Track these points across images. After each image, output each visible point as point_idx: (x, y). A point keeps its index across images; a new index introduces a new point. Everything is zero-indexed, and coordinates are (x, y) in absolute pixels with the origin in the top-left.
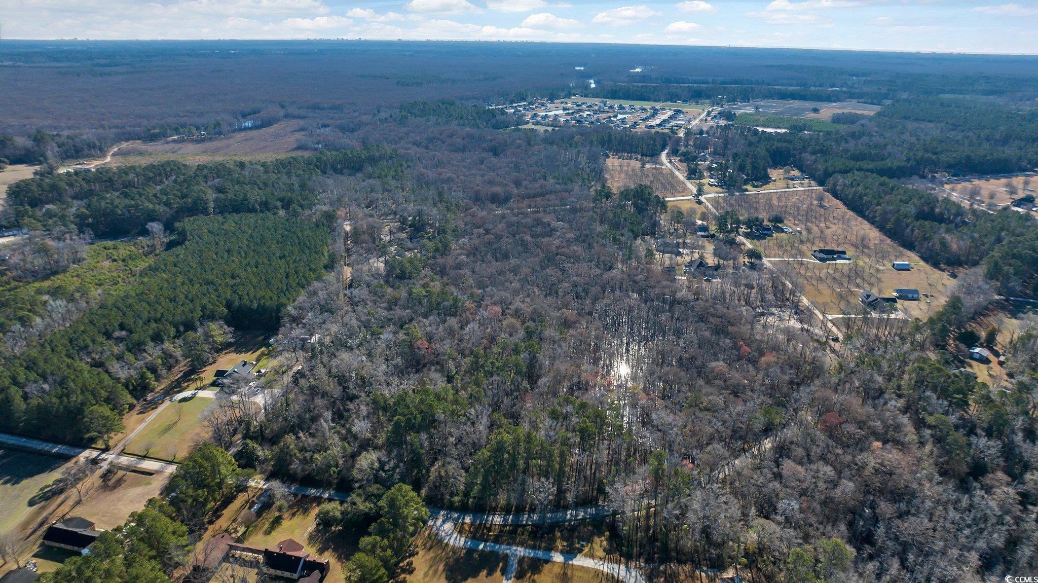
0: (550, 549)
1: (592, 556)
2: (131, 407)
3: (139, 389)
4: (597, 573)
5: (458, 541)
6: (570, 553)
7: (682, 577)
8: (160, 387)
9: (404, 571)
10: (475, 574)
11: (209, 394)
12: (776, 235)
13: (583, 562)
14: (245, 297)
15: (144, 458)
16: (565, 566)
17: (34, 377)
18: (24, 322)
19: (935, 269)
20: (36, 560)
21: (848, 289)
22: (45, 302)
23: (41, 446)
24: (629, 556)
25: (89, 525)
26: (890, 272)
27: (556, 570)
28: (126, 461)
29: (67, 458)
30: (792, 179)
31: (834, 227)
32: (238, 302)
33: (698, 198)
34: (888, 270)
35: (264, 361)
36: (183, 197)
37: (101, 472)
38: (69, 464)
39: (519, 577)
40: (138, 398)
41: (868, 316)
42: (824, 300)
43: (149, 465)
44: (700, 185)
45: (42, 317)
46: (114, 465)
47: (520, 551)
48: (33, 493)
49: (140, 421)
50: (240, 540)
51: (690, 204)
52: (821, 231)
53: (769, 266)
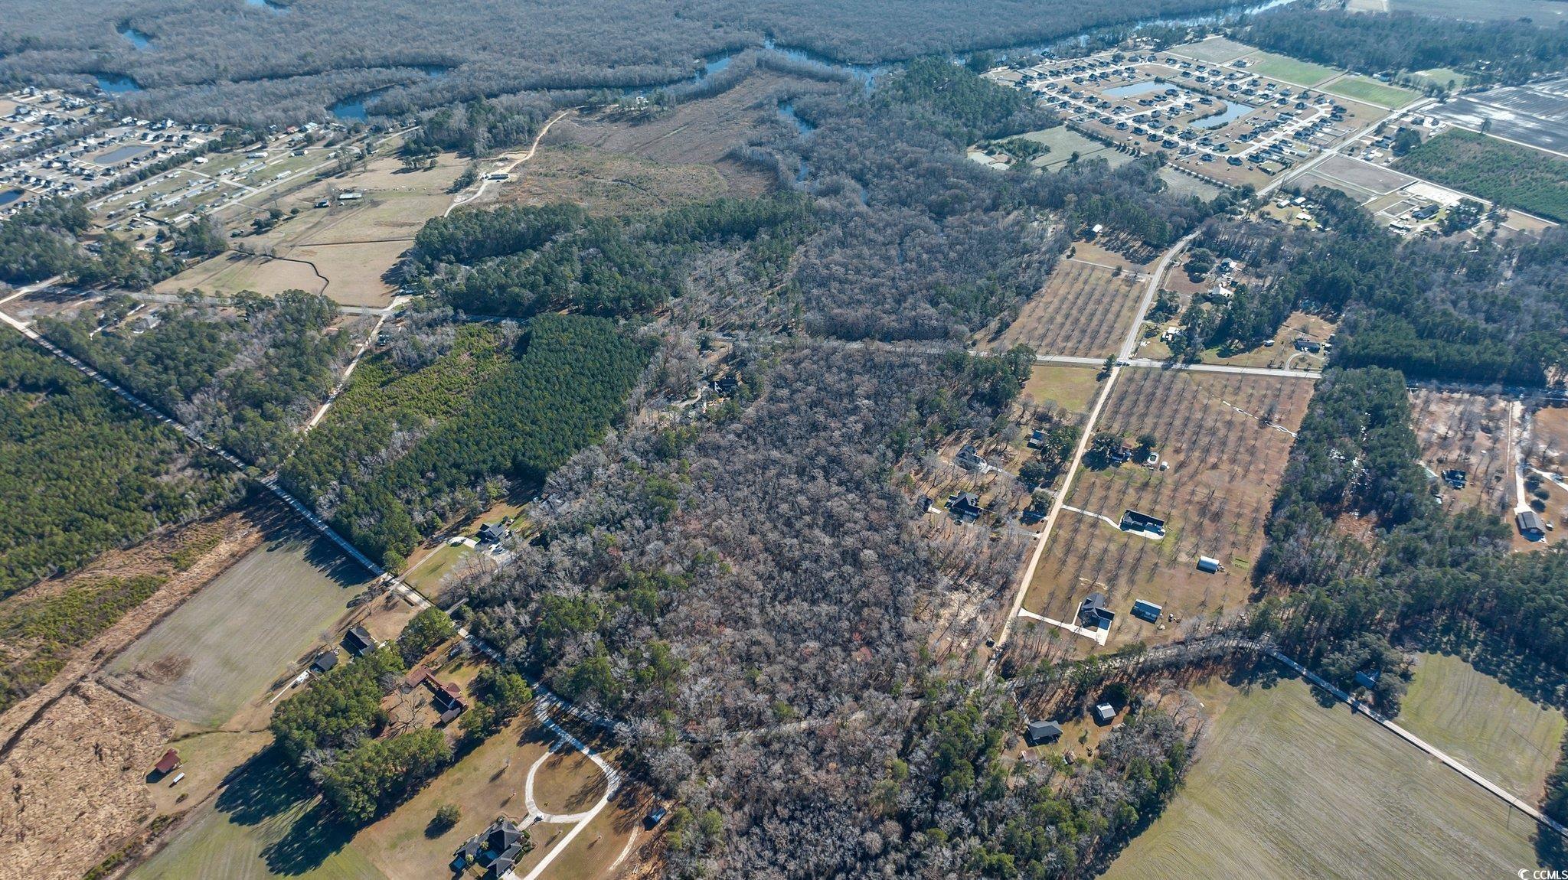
0: (585, 743)
1: (604, 758)
2: (420, 543)
3: (427, 529)
4: (599, 769)
5: (542, 717)
6: (593, 751)
7: (641, 793)
8: (445, 527)
9: (504, 724)
10: (535, 741)
11: (471, 543)
12: (1128, 465)
13: (597, 759)
14: (528, 454)
15: (414, 590)
16: (586, 757)
17: (368, 510)
18: (373, 451)
19: (1249, 581)
20: (340, 648)
21: (1095, 580)
22: (391, 433)
23: (364, 561)
24: (624, 767)
25: (367, 635)
26: (1183, 569)
27: (579, 757)
28: (403, 589)
29: (374, 576)
30: (1298, 348)
31: (1225, 467)
32: (520, 457)
33: (1108, 367)
34: (1187, 565)
35: (521, 519)
36: (548, 281)
37: (387, 594)
38: (374, 582)
39: (556, 753)
40: (427, 536)
41: (1064, 625)
42: (1045, 589)
43: (414, 597)
44: (1150, 334)
45: (387, 447)
46: (396, 590)
47: (569, 738)
48: (351, 598)
49: (423, 556)
50: (435, 673)
51: (1087, 379)
52: (1196, 472)
53: (1051, 519)
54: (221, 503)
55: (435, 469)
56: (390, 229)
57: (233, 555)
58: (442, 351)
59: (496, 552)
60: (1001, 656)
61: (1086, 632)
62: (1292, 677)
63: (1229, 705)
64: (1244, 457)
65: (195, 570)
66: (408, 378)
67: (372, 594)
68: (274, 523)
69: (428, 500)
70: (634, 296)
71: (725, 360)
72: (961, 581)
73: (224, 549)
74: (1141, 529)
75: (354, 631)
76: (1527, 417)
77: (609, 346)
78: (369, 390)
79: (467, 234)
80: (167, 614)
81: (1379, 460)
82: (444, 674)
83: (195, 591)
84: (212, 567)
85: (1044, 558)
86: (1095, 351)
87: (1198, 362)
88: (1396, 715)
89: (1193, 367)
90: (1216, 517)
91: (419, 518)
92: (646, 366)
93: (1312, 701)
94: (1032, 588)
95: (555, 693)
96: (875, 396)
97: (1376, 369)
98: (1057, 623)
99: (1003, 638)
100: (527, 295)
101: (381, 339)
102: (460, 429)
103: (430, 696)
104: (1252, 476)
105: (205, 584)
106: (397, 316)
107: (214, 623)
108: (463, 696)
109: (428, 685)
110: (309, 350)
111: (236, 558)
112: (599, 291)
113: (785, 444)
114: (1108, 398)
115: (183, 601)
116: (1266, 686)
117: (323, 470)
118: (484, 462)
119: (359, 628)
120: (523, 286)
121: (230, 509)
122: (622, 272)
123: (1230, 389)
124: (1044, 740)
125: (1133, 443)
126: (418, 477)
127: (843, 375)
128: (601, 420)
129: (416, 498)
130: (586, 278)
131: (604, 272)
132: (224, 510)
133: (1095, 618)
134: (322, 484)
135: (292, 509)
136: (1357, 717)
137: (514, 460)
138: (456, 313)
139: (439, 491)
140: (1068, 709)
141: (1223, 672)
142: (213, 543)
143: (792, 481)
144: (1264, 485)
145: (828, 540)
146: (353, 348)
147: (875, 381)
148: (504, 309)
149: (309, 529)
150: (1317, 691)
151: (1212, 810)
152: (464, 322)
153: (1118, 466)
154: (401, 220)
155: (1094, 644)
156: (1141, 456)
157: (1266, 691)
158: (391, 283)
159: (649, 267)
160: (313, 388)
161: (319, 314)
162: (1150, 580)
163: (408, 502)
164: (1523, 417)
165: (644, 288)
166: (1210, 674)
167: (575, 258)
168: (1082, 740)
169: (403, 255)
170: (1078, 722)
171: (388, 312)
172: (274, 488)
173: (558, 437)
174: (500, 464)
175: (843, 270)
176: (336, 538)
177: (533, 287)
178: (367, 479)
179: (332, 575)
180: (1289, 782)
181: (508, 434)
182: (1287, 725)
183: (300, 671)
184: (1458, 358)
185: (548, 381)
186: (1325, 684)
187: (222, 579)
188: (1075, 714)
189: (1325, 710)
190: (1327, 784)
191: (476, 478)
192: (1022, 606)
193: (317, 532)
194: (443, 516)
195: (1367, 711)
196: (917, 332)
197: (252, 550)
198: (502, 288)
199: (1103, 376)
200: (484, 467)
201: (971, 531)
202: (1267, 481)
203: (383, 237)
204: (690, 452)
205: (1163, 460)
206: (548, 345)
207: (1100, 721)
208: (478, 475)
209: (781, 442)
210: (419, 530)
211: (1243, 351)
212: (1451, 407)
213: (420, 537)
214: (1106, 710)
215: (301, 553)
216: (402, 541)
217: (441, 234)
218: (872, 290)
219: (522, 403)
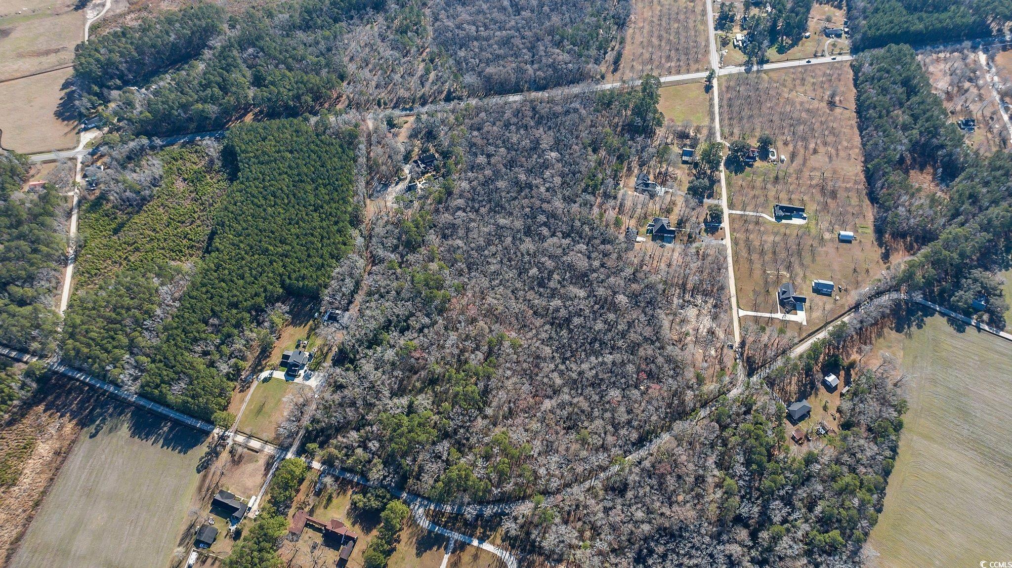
0: (471, 536)
1: (493, 543)
2: (234, 390)
3: (235, 375)
4: (494, 555)
5: (425, 523)
6: (482, 540)
7: (537, 564)
8: (247, 365)
9: (396, 541)
10: (430, 548)
11: (280, 375)
12: (758, 164)
13: (487, 546)
14: (294, 276)
15: (250, 437)
16: (478, 548)
17: (173, 375)
18: (150, 314)
19: (875, 243)
20: (212, 516)
21: (778, 270)
22: (157, 290)
23: (190, 421)
24: (513, 547)
25: (232, 497)
26: (831, 245)
27: (473, 551)
28: (240, 439)
29: (207, 433)
30: (828, 36)
31: (822, 149)
32: (288, 281)
33: (709, 79)
34: (832, 240)
35: (312, 337)
36: (224, 89)
37: (228, 448)
38: (210, 439)
39: (452, 553)
40: (236, 380)
41: (774, 316)
42: (749, 287)
43: (255, 444)
44: (724, 43)
45: (160, 305)
46: (235, 443)
47: (456, 536)
48: (196, 463)
49: (242, 401)
50: (311, 512)
51: (697, 92)
52: (805, 160)
53: (725, 224)
54: (16, 402)
55: (215, 314)
56: (36, 61)
57: (57, 453)
58: (155, 182)
59: (307, 377)
60: (742, 354)
61: (790, 317)
62: (932, 315)
63: (903, 349)
64: (830, 139)
65: (25, 481)
66: (136, 219)
67: (214, 453)
68: (81, 408)
69: (224, 348)
70: (311, 91)
71: (414, 135)
72: (687, 297)
73: (44, 449)
74: (790, 218)
75: (218, 497)
76: (991, 64)
77: (312, 146)
78: (105, 242)
79: (122, 55)
80: (19, 539)
81: (927, 125)
82: (320, 511)
83: (37, 504)
84: (42, 472)
85: (736, 262)
86: (694, 67)
87: (767, 62)
88: (1004, 326)
89: (766, 67)
90: (834, 194)
91: (224, 368)
92: (355, 161)
93: (951, 330)
94: (739, 290)
95: (424, 498)
96: (557, 146)
97: (894, 47)
98: (768, 315)
99: (737, 339)
100: (212, 109)
101: (90, 184)
102: (218, 267)
103: (318, 538)
104: (842, 154)
105: (44, 493)
106: (92, 154)
107: (74, 531)
108: (348, 528)
109: (312, 527)
110: (25, 216)
111: (62, 455)
112: (279, 92)
113: (503, 208)
114: (720, 107)
115: (30, 518)
116: (920, 327)
117: (110, 347)
118: (257, 295)
119: (221, 492)
120: (204, 101)
121: (27, 406)
122: (290, 69)
123: (798, 82)
124: (802, 418)
125: (754, 143)
126: (202, 326)
127: (522, 132)
128: (341, 224)
129: (212, 348)
130: (258, 81)
131: (271, 72)
132: (21, 407)
133: (792, 304)
134: (115, 361)
135: (92, 387)
136: (983, 335)
137: (283, 285)
138: (152, 141)
139: (229, 336)
140: (805, 385)
141: (889, 323)
142: (28, 448)
143: (528, 245)
144: (853, 160)
145: (582, 293)
146: (66, 199)
147: (551, 133)
148: (192, 126)
149: (121, 405)
150: (952, 321)
151: (926, 437)
152: (162, 148)
153: (751, 166)
154: (44, 47)
155: (799, 326)
156: (764, 153)
157: (921, 331)
158: (68, 119)
159: (312, 59)
160: (49, 257)
161: (13, 172)
162: (813, 261)
163: (205, 353)
164: (988, 64)
165: (314, 79)
166: (882, 328)
167: (239, 61)
168: (825, 408)
169: (65, 86)
170: (816, 394)
171: (80, 153)
172: (62, 369)
173: (312, 252)
174: (272, 293)
175: (474, 28)
176: (150, 405)
177: (213, 99)
178: (156, 342)
179: (166, 443)
180: (963, 399)
181: (264, 260)
182: (944, 354)
183: (188, 553)
184: (939, 25)
185: (274, 196)
186: (953, 315)
187: (59, 482)
188: (812, 388)
189: (961, 335)
190: (986, 393)
191: (258, 314)
192: (739, 307)
193: (130, 404)
194: (244, 358)
195: (987, 328)
196: (560, 79)
197: (73, 442)
198: (184, 107)
199: (708, 88)
200: (260, 300)
201: (674, 251)
202: (853, 156)
203: (33, 70)
204: (433, 238)
205: (780, 153)
206: (256, 157)
207: (831, 389)
208: (260, 310)
209: (497, 208)
210: (229, 379)
211: (792, 46)
212: (942, 66)
213: (231, 384)
214: (831, 379)
215: (125, 430)
216: (220, 395)
217: (98, 60)
218: (506, 42)
219: (262, 225)
